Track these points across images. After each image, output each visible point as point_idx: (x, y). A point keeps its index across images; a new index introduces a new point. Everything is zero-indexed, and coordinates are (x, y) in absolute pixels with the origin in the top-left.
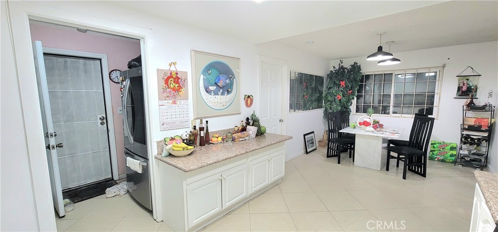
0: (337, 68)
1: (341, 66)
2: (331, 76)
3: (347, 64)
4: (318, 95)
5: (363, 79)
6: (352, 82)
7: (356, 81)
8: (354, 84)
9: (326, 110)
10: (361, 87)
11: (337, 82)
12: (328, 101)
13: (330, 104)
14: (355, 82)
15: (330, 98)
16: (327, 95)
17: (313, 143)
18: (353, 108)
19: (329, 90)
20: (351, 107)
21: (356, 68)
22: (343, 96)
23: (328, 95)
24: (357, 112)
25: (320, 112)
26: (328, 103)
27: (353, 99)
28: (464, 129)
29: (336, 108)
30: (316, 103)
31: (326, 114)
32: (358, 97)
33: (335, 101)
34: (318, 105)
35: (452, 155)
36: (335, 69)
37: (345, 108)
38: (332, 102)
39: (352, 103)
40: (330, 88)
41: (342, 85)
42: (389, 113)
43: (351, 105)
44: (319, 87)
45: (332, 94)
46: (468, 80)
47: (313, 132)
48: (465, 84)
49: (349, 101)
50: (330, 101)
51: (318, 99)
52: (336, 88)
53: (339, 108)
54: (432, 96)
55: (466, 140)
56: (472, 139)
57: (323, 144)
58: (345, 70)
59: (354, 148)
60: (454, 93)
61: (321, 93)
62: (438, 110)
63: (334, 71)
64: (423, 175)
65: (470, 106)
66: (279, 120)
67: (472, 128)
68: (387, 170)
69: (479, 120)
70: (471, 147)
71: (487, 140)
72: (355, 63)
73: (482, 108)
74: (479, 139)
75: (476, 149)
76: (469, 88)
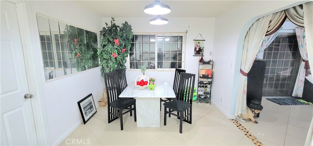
0: (110, 25)
1: (113, 24)
3: (119, 23)
4: (93, 53)
5: (133, 37)
6: (125, 40)
7: (128, 39)
8: (127, 42)
9: (103, 69)
10: (133, 45)
11: (111, 40)
12: (104, 59)
13: (106, 62)
14: (127, 41)
15: (105, 56)
16: (102, 53)
17: (91, 107)
18: (127, 65)
19: (103, 48)
20: (126, 64)
22: (119, 54)
23: (103, 53)
24: (131, 67)
25: (97, 71)
26: (104, 61)
27: (127, 56)
28: (200, 77)
29: (113, 65)
30: (90, 63)
31: (104, 73)
32: (131, 54)
33: (111, 59)
34: (94, 63)
35: (195, 96)
36: (108, 26)
37: (121, 65)
38: (108, 60)
39: (126, 60)
40: (104, 46)
41: (116, 44)
42: (154, 68)
43: (126, 62)
44: (93, 44)
45: (107, 52)
46: (199, 43)
47: (91, 95)
48: (198, 46)
49: (123, 59)
50: (106, 59)
51: (92, 57)
52: (110, 46)
53: (116, 66)
54: (181, 54)
55: (201, 84)
56: (204, 83)
57: (103, 104)
58: (118, 28)
59: (135, 109)
60: (193, 52)
61: (95, 51)
62: (185, 64)
63: (107, 29)
64: (190, 122)
65: (202, 61)
66: (23, 96)
67: (204, 77)
68: (165, 124)
69: (207, 70)
70: (203, 89)
71: (210, 83)
72: (126, 22)
73: (208, 63)
74: (207, 83)
75: (206, 90)
76: (200, 49)
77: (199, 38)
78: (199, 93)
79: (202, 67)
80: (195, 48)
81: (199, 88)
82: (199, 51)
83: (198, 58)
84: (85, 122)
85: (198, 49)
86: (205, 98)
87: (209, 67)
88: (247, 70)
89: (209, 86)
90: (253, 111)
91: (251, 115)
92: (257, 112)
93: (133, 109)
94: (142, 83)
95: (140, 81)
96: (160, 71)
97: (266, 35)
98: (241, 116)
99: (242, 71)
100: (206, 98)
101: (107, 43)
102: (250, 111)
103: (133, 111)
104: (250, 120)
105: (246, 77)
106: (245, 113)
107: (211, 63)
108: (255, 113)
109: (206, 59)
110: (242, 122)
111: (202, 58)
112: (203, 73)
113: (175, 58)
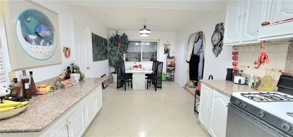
0: (115, 35)
1: (117, 34)
2: (111, 40)
3: (120, 34)
4: (105, 51)
5: (128, 42)
6: (124, 44)
7: (125, 43)
9: (110, 61)
10: (127, 47)
11: (116, 44)
12: (111, 55)
15: (112, 53)
19: (111, 48)
20: (123, 59)
21: (125, 37)
22: (120, 52)
23: (111, 51)
24: (126, 61)
25: (106, 62)
26: (112, 56)
27: (124, 53)
28: (168, 66)
29: (115, 58)
30: (103, 57)
31: (111, 63)
32: (126, 53)
33: (116, 55)
34: (105, 57)
35: (164, 78)
37: (121, 59)
38: (114, 55)
39: (124, 56)
41: (119, 46)
42: (140, 61)
44: (105, 46)
45: (113, 51)
46: (167, 46)
47: (105, 75)
49: (122, 55)
51: (105, 53)
52: (115, 47)
53: (118, 59)
54: (156, 53)
55: (168, 71)
56: (170, 70)
57: (110, 81)
58: (120, 37)
60: (163, 52)
61: (107, 50)
62: (159, 59)
63: (113, 37)
64: (161, 88)
65: (168, 57)
67: (170, 66)
68: (148, 89)
69: (172, 62)
70: (169, 73)
71: (174, 70)
72: (124, 34)
73: (172, 58)
74: (171, 70)
75: (171, 74)
76: (167, 50)
77: (167, 43)
78: (167, 76)
79: (168, 60)
80: (165, 49)
81: (167, 73)
82: (167, 51)
83: (166, 55)
84: (104, 88)
85: (166, 50)
86: (170, 79)
87: (172, 60)
88: (189, 61)
89: (173, 72)
90: (193, 82)
91: (192, 84)
93: (130, 81)
95: (135, 66)
96: (144, 63)
97: (195, 43)
98: (187, 85)
99: (187, 61)
101: (113, 45)
102: (191, 82)
103: (130, 83)
105: (189, 64)
106: (189, 83)
107: (173, 57)
108: (194, 83)
109: (171, 55)
110: (188, 87)
111: (169, 55)
112: (169, 63)
113: (153, 56)
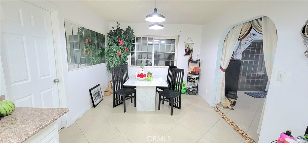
0: (115, 29)
1: (118, 28)
2: (111, 35)
3: (123, 27)
4: (101, 51)
5: (135, 39)
6: (127, 41)
7: (130, 41)
8: (129, 43)
9: (109, 64)
10: (134, 45)
11: (117, 41)
12: (110, 56)
13: (112, 59)
14: (130, 42)
15: (111, 54)
16: (108, 51)
17: (99, 95)
18: (129, 62)
19: (110, 47)
20: (127, 61)
21: (129, 30)
22: (122, 53)
23: (110, 52)
24: (131, 65)
25: (103, 66)
26: (110, 58)
27: (129, 55)
29: (117, 62)
30: (99, 59)
31: (109, 68)
32: (132, 53)
33: (116, 57)
34: (101, 60)
35: (184, 89)
36: (114, 30)
37: (124, 62)
38: (113, 57)
39: (128, 58)
40: (111, 45)
41: (120, 44)
42: (151, 65)
43: (128, 60)
44: (101, 44)
45: (113, 51)
46: (189, 45)
47: (99, 85)
48: (188, 48)
49: (126, 57)
50: (112, 56)
51: (101, 54)
52: (115, 45)
53: (120, 62)
54: (173, 54)
55: (190, 80)
56: (192, 79)
57: (108, 93)
58: (122, 31)
59: (135, 96)
60: (184, 53)
61: (103, 50)
62: (177, 63)
63: (113, 31)
64: (179, 108)
65: (191, 60)
66: (53, 81)
67: (192, 73)
68: (159, 109)
69: (195, 68)
70: (191, 83)
71: (197, 79)
72: (129, 27)
73: (196, 62)
74: (195, 79)
75: (194, 84)
76: (189, 50)
77: (189, 41)
78: (188, 87)
79: (191, 65)
80: (186, 50)
81: (188, 83)
82: (189, 52)
83: (188, 58)
84: (94, 106)
85: (188, 50)
87: (197, 65)
88: (225, 67)
89: (196, 81)
90: (230, 100)
91: (228, 103)
92: (233, 100)
93: (133, 97)
94: (142, 76)
95: (140, 74)
96: (156, 68)
98: (220, 104)
99: (221, 68)
100: (193, 91)
101: (113, 43)
102: (227, 100)
103: (133, 99)
104: (228, 107)
105: (225, 72)
106: (223, 102)
107: (198, 62)
108: (231, 102)
109: (194, 58)
110: (221, 109)
111: (191, 58)
112: (192, 70)
113: (169, 58)
